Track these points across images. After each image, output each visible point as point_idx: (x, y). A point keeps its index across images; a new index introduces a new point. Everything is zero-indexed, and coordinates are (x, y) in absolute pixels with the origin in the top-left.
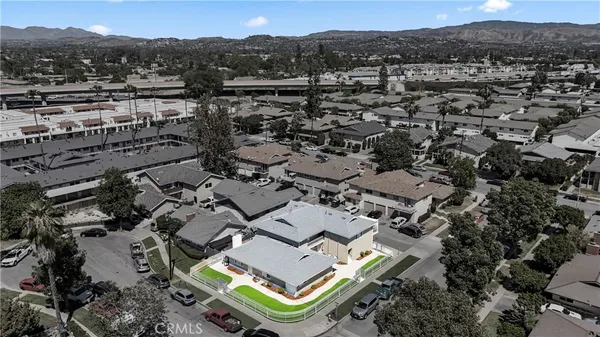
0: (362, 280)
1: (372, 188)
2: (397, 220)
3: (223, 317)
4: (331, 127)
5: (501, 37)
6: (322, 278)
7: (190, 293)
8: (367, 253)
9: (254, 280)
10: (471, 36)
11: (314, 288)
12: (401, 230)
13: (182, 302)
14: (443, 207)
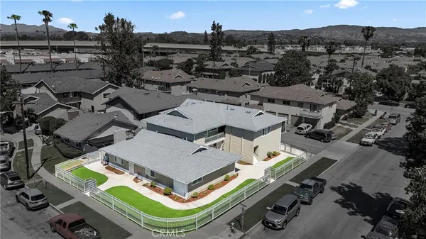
0: (272, 181)
1: (274, 97)
2: (303, 125)
3: (71, 225)
4: (230, 67)
5: (349, 36)
6: (222, 178)
7: (39, 193)
8: (275, 155)
9: (136, 180)
10: (327, 35)
11: (211, 189)
12: (308, 135)
13: (26, 205)
14: (345, 119)
